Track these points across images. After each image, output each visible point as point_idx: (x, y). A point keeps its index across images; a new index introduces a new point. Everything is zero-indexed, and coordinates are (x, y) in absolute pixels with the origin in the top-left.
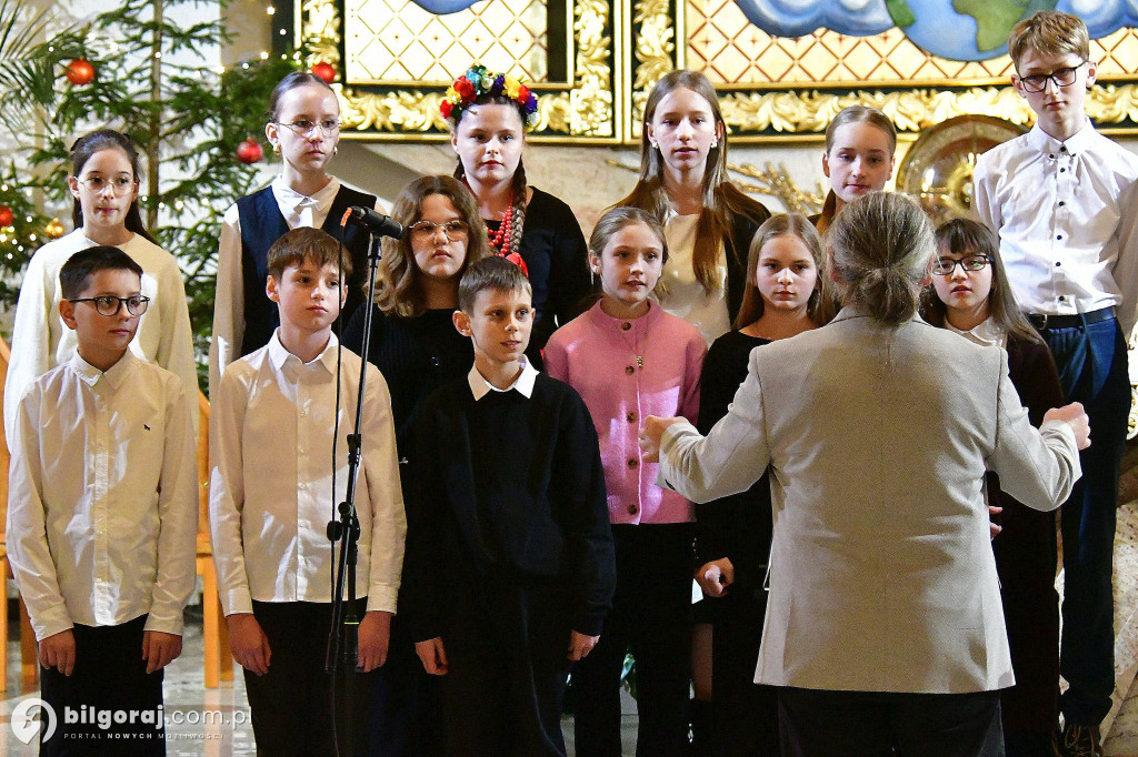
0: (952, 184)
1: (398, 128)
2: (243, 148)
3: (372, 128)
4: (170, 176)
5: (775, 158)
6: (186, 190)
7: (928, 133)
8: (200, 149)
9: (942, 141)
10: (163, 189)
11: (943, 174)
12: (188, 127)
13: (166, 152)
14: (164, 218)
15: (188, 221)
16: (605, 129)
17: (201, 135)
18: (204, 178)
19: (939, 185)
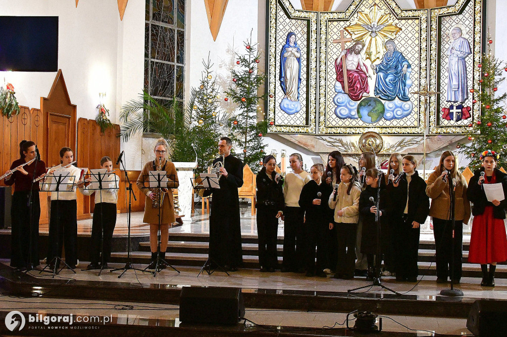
0: (367, 142)
1: (283, 132)
2: (259, 134)
3: (279, 132)
4: (248, 138)
5: (340, 137)
6: (251, 140)
7: (364, 134)
8: (253, 135)
9: (366, 136)
10: (247, 140)
11: (366, 140)
12: (251, 131)
13: (248, 135)
14: (247, 145)
15: (251, 145)
16: (314, 133)
17: (253, 132)
18: (253, 139)
19: (365, 142)
